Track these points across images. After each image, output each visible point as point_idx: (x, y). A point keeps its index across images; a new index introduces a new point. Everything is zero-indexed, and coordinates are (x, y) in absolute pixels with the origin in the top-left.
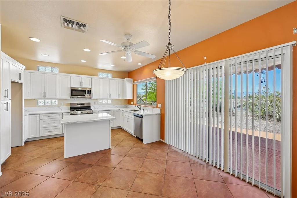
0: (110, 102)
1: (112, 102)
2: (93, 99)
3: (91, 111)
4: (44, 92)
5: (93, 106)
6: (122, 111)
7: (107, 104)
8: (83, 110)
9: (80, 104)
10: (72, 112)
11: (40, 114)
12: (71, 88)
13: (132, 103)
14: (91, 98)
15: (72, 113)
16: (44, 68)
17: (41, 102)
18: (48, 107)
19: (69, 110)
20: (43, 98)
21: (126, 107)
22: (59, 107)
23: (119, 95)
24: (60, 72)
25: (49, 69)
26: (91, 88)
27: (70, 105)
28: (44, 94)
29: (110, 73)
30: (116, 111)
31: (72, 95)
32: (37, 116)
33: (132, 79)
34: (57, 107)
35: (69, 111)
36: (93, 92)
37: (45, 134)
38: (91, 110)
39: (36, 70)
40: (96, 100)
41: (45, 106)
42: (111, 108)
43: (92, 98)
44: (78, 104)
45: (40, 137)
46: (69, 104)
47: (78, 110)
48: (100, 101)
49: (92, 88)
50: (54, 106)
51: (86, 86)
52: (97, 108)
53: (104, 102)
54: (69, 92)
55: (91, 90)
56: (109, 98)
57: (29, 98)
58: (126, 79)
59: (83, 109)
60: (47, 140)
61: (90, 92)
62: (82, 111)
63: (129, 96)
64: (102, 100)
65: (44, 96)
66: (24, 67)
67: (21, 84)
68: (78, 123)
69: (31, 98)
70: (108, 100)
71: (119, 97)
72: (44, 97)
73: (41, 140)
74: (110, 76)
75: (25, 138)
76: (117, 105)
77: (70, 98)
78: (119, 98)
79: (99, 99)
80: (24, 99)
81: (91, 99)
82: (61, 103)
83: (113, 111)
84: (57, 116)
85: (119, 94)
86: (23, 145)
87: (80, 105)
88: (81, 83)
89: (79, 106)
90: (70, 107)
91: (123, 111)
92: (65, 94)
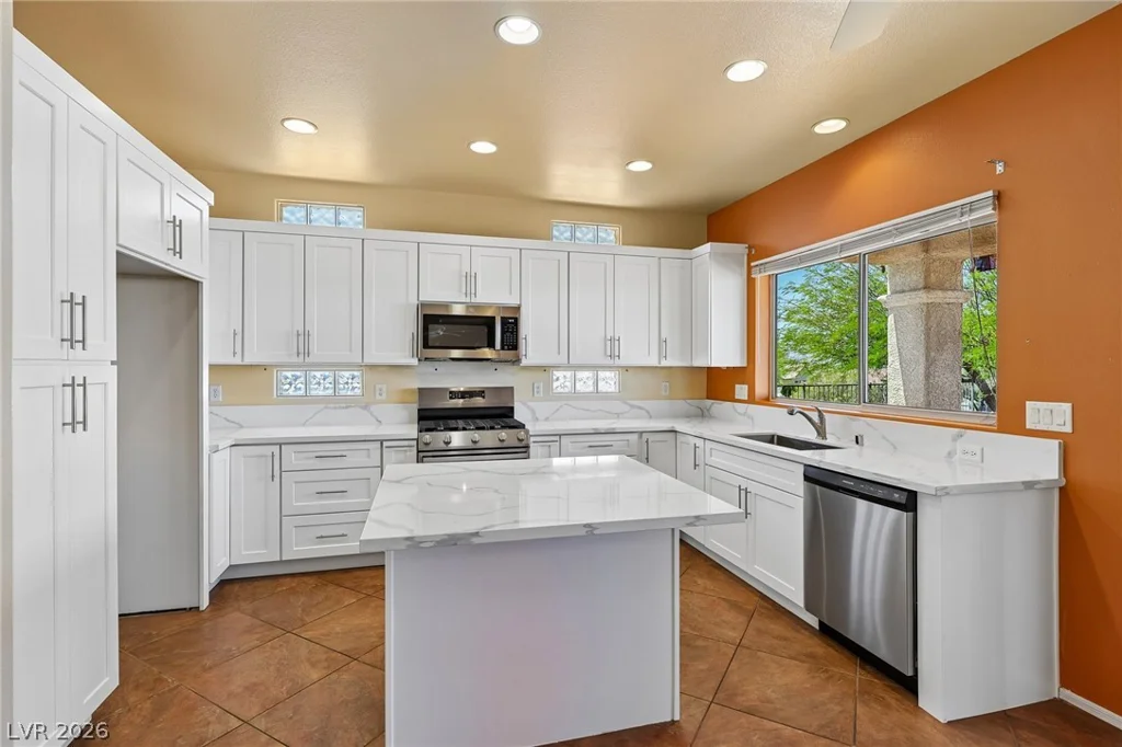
0: (609, 382)
1: (622, 385)
2: (527, 368)
3: (522, 434)
4: (301, 332)
5: (524, 404)
6: (694, 441)
7: (597, 394)
8: (478, 428)
9: (463, 395)
10: (427, 437)
11: (280, 445)
12: (423, 305)
13: (741, 391)
14: (517, 361)
15: (427, 444)
16: (303, 213)
17: (291, 383)
18: (322, 406)
19: (410, 422)
20: (295, 359)
21: (696, 416)
22: (366, 407)
23: (662, 342)
24: (371, 223)
25: (323, 216)
26: (518, 309)
27: (416, 397)
28: (301, 338)
29: (610, 222)
30: (652, 438)
31: (426, 345)
32: (268, 450)
33: (741, 248)
34: (362, 407)
35: (412, 431)
36: (526, 329)
37: (303, 548)
38: (523, 426)
39: (271, 219)
40: (540, 375)
41: (306, 399)
42: (618, 415)
43: (524, 362)
44: (454, 395)
45: (281, 562)
46: (412, 391)
47: (456, 429)
48: (562, 381)
49: (523, 310)
50: (349, 403)
51: (492, 295)
52: (547, 419)
53: (579, 387)
54: (410, 327)
55: (516, 320)
56: (609, 362)
57: (237, 361)
58: (707, 247)
59: (481, 423)
60: (311, 581)
61: (511, 326)
62: (476, 435)
63: (724, 351)
64: (569, 374)
65: (301, 350)
66: (210, 197)
67: (194, 285)
68: (476, 540)
69: (247, 361)
70: (602, 374)
71: (662, 355)
72: (301, 356)
73: (288, 580)
74: (610, 234)
75: (214, 567)
76: (648, 404)
77: (415, 361)
78: (665, 363)
79: (557, 367)
80: (211, 366)
81: (514, 369)
82: (378, 387)
83: (636, 436)
84: (356, 457)
85: (663, 337)
86: (205, 603)
87: (462, 400)
88: (470, 279)
89: (460, 403)
90: (415, 408)
91: (699, 442)
92: (395, 341)
